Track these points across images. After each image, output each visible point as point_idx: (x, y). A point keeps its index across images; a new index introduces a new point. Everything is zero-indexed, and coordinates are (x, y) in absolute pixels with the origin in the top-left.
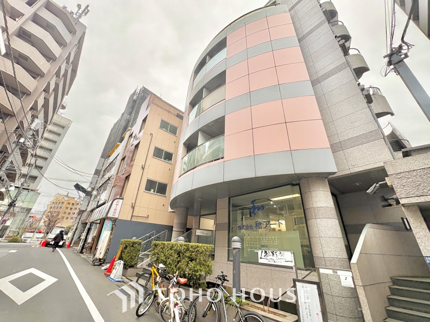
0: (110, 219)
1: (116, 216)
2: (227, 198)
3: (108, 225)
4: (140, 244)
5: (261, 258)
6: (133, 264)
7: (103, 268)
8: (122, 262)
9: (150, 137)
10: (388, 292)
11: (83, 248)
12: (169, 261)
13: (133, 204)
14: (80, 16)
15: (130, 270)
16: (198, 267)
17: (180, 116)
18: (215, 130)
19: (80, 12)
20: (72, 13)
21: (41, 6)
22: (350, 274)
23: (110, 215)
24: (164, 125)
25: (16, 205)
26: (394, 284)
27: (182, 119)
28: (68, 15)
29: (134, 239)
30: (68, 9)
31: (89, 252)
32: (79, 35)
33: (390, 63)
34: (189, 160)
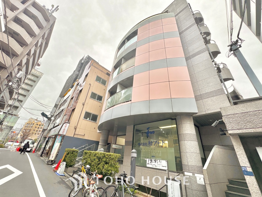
0: (60, 135)
1: (64, 134)
2: (133, 126)
3: (59, 139)
4: (77, 152)
5: (148, 164)
6: (72, 164)
7: (53, 167)
8: (65, 163)
9: (90, 86)
10: (226, 189)
11: (42, 153)
12: (93, 163)
13: (75, 126)
14: (53, 12)
15: (69, 168)
16: (110, 168)
17: (108, 74)
18: (127, 83)
19: (53, 9)
20: (48, 10)
21: (29, 5)
22: (202, 176)
23: (60, 133)
24: (98, 79)
25: (3, 124)
26: (230, 183)
27: (109, 76)
28: (46, 11)
29: (74, 149)
30: (46, 7)
31: (46, 156)
32: (51, 22)
33: (231, 50)
34: (112, 101)
